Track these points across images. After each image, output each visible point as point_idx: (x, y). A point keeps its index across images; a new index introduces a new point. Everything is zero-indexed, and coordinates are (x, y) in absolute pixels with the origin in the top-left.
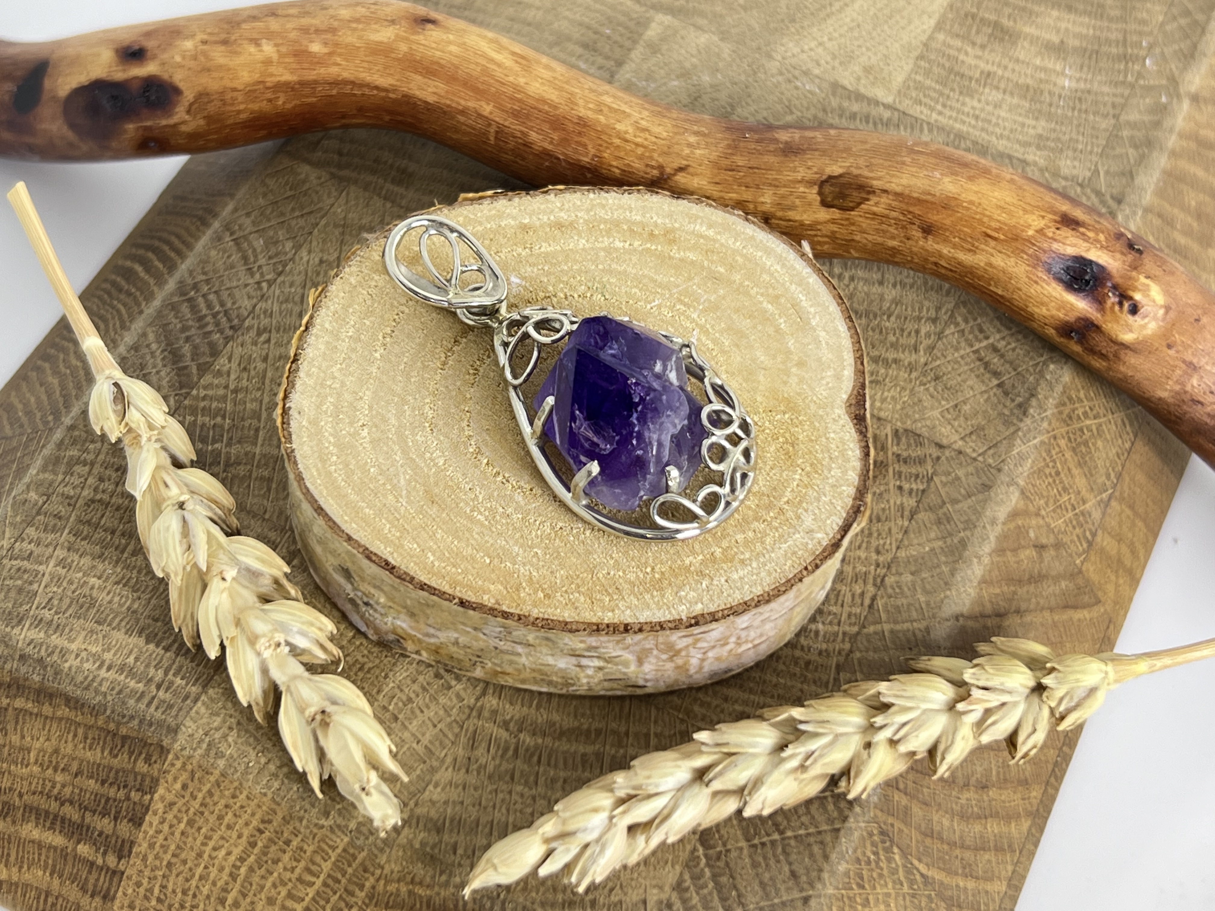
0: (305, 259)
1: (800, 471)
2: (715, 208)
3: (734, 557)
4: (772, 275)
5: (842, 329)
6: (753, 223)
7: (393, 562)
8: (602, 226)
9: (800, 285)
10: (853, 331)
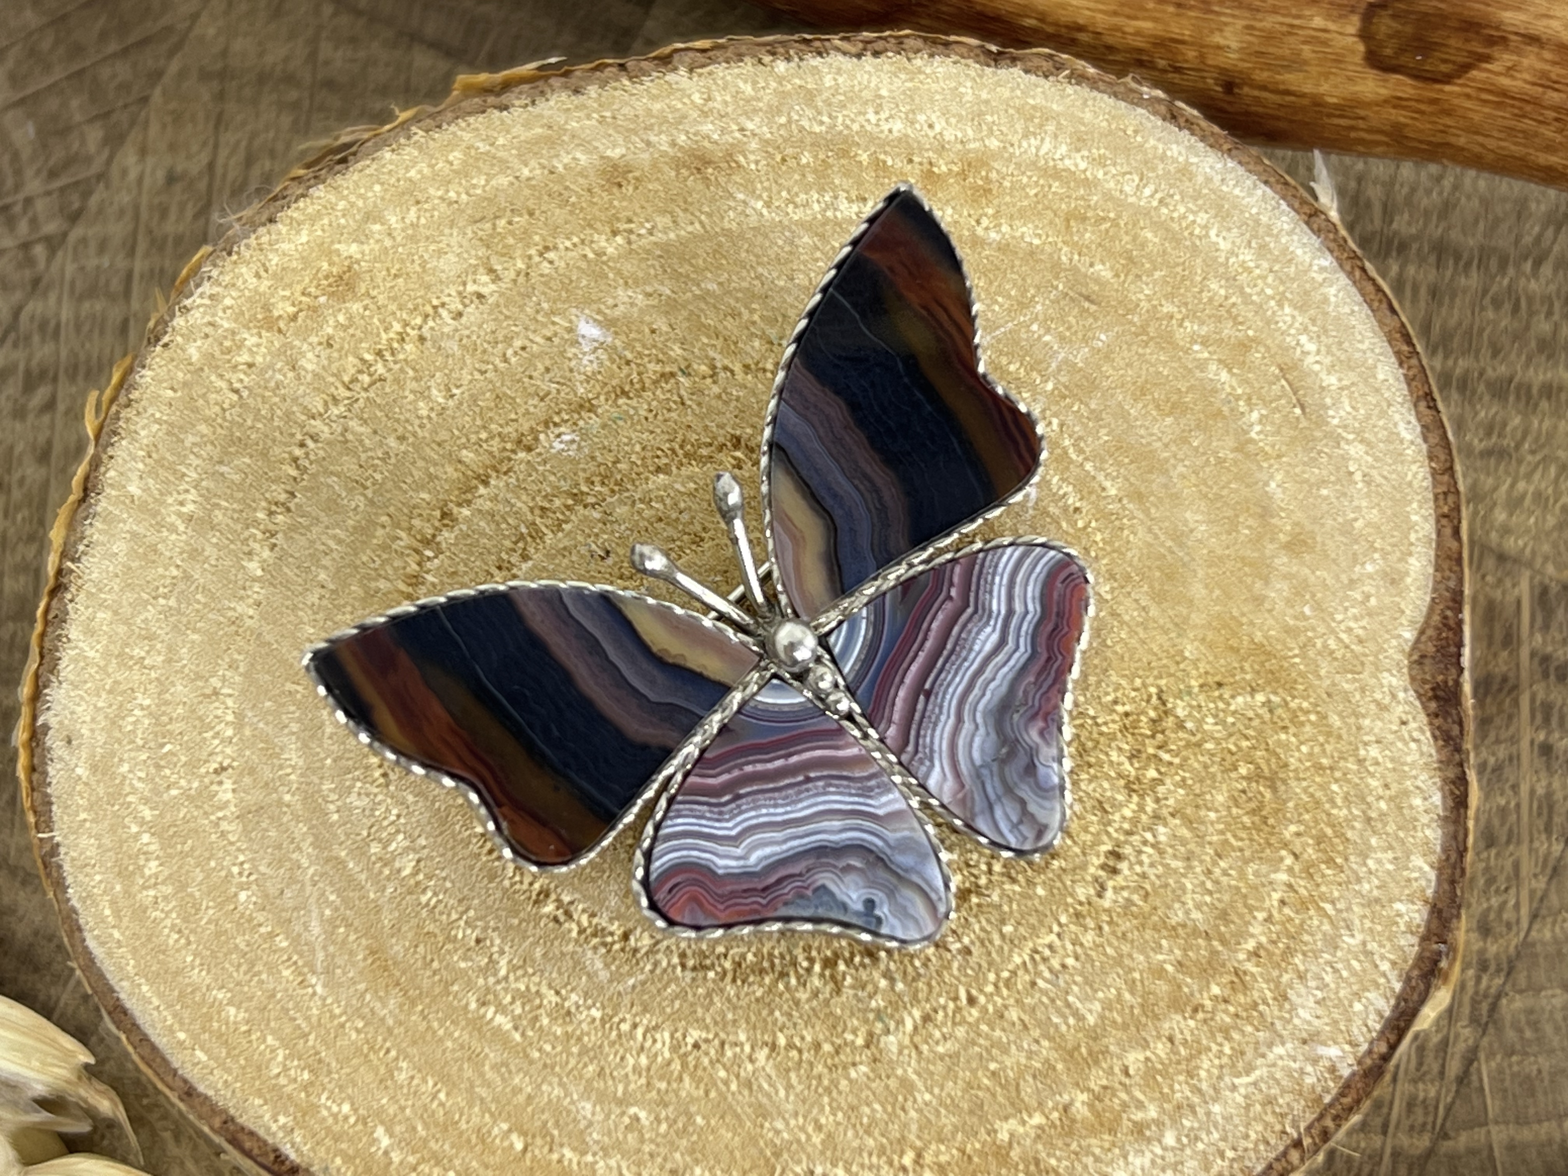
0: (133, 175)
1: (1289, 861)
2: (1093, 84)
3: (1118, 1119)
4: (1231, 279)
5: (1407, 436)
6: (1189, 125)
7: (293, 1156)
8: (806, 158)
9: (1302, 308)
10: (1434, 439)
